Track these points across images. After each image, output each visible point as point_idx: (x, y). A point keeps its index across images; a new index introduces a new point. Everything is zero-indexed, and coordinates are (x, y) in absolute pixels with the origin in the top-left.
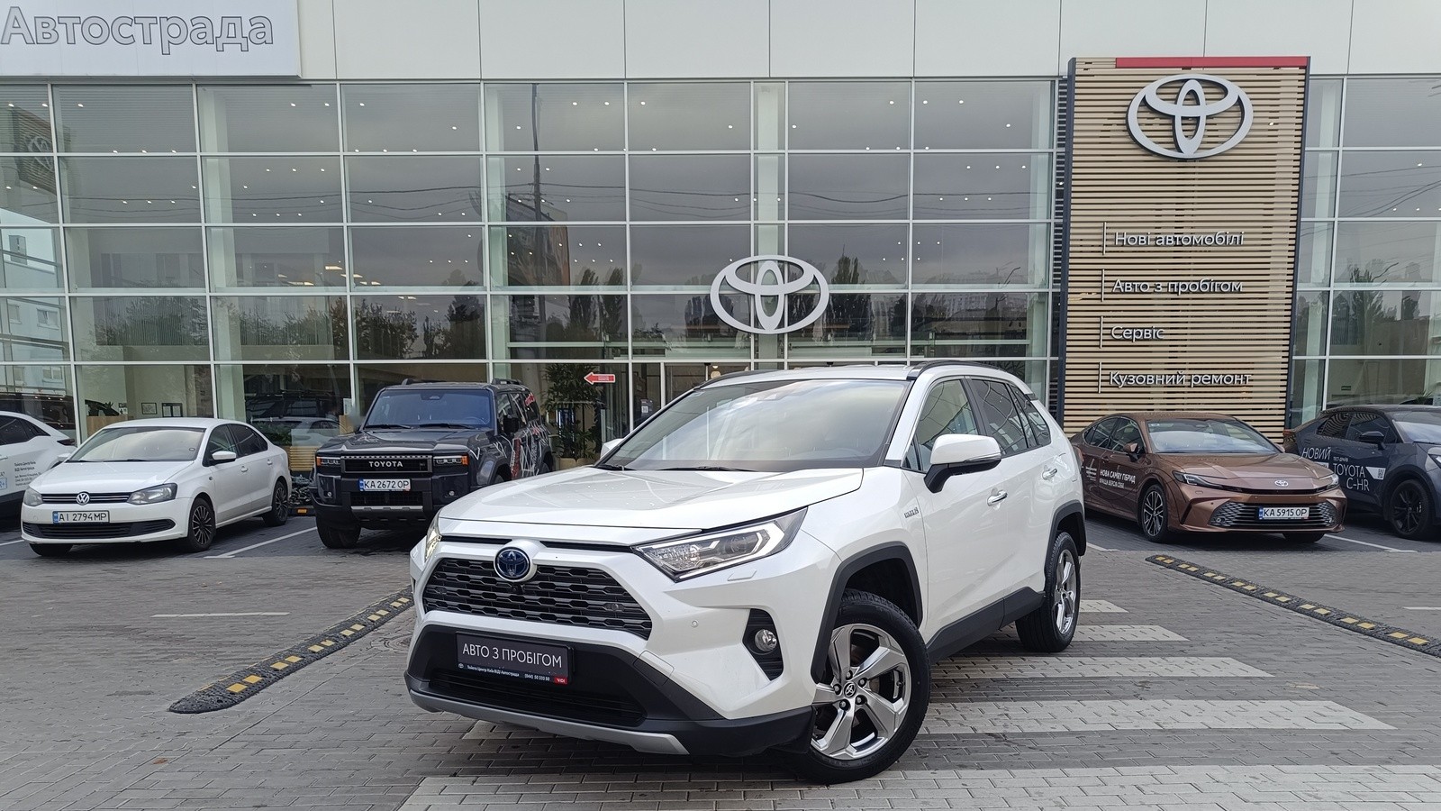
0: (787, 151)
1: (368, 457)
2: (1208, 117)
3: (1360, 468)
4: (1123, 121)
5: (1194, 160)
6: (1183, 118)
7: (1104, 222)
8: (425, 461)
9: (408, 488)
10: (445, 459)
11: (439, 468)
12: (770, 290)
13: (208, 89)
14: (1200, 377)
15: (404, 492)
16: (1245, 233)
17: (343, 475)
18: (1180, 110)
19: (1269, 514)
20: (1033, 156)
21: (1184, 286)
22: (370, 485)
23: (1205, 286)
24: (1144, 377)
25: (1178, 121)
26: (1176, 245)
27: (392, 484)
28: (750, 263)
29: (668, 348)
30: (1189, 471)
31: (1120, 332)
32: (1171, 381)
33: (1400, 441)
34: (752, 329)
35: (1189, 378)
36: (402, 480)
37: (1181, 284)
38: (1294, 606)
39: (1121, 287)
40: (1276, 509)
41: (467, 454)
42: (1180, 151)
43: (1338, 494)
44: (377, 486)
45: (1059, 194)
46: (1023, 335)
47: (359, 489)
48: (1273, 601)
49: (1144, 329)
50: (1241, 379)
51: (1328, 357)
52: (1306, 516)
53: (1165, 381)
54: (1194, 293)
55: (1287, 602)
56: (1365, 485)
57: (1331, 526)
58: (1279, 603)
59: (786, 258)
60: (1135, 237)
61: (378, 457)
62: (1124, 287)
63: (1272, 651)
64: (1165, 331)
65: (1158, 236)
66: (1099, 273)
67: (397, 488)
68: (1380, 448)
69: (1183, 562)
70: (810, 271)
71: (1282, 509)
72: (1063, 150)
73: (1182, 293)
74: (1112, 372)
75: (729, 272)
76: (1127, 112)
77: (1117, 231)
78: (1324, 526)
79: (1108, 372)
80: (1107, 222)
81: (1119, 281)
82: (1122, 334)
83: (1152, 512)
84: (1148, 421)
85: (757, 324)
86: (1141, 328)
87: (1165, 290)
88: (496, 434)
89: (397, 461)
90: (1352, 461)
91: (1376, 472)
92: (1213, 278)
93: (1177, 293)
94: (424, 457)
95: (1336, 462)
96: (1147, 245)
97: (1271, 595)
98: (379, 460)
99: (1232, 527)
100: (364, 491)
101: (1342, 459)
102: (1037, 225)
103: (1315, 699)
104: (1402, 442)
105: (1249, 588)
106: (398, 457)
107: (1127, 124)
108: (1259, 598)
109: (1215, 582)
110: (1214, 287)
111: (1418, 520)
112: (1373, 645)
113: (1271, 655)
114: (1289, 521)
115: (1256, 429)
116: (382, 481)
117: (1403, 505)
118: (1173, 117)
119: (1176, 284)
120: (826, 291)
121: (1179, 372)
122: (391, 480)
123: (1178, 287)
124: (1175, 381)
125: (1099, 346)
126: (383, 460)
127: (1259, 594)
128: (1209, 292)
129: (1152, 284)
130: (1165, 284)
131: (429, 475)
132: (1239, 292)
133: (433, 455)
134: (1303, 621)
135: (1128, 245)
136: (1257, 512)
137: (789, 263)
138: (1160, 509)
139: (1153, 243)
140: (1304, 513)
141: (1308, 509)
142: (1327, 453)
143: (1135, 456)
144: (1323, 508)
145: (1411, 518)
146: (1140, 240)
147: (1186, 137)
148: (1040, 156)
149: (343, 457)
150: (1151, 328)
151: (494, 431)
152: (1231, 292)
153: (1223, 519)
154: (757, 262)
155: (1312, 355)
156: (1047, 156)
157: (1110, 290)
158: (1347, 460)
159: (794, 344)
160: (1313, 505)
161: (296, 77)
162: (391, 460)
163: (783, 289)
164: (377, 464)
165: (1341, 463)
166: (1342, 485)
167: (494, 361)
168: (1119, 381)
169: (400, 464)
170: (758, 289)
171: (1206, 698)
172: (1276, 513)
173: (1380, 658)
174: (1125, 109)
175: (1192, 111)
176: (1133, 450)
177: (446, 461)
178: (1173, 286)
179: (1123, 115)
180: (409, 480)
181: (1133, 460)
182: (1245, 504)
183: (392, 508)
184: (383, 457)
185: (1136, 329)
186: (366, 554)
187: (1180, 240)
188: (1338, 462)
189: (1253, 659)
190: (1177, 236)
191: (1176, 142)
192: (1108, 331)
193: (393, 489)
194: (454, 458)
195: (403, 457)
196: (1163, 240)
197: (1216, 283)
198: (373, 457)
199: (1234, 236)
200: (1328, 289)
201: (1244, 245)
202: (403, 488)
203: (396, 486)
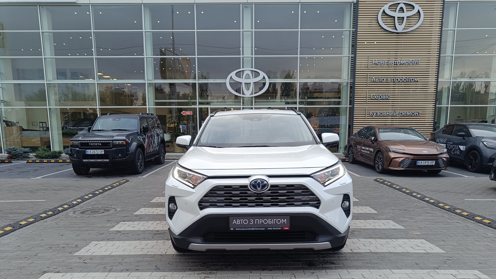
0: (254, 30)
1: (88, 142)
2: (407, 17)
3: (456, 146)
4: (376, 19)
5: (402, 33)
6: (398, 18)
7: (368, 56)
8: (109, 143)
9: (103, 153)
10: (117, 142)
11: (115, 146)
12: (248, 81)
13: (44, 7)
14: (402, 113)
15: (102, 154)
16: (420, 60)
17: (80, 148)
18: (397, 14)
19: (420, 163)
20: (344, 32)
21: (397, 80)
22: (90, 152)
23: (405, 80)
24: (382, 113)
25: (396, 19)
26: (395, 65)
27: (97, 152)
28: (240, 71)
29: (212, 102)
30: (392, 148)
32: (392, 114)
33: (471, 136)
34: (241, 95)
35: (399, 113)
36: (101, 150)
37: (396, 79)
38: (422, 199)
39: (374, 80)
40: (423, 161)
41: (125, 140)
42: (397, 30)
43: (446, 155)
44: (92, 152)
45: (353, 46)
46: (339, 98)
47: (85, 153)
48: (415, 197)
49: (383, 95)
50: (418, 114)
51: (449, 106)
52: (434, 164)
53: (390, 114)
54: (401, 82)
55: (420, 197)
56: (458, 153)
57: (443, 167)
59: (254, 69)
60: (380, 61)
61: (92, 142)
62: (375, 80)
63: (408, 218)
64: (390, 96)
65: (388, 61)
66: (366, 75)
67: (99, 153)
68: (464, 139)
69: (386, 181)
70: (262, 74)
71: (425, 161)
72: (354, 29)
73: (397, 82)
74: (371, 111)
75: (233, 74)
76: (377, 15)
77: (373, 59)
78: (441, 168)
79: (369, 111)
80: (370, 56)
81: (374, 78)
82: (375, 97)
83: (379, 162)
84: (379, 129)
85: (243, 94)
86: (381, 95)
87: (390, 81)
88: (139, 133)
89: (99, 143)
90: (454, 144)
91: (462, 148)
92: (408, 77)
93: (395, 82)
94: (109, 141)
95: (448, 144)
96: (384, 65)
97: (415, 194)
98: (93, 143)
99: (407, 168)
100: (87, 154)
101: (450, 143)
102: (345, 57)
103: (418, 238)
104: (472, 137)
105: (408, 191)
106: (100, 142)
107: (377, 20)
108: (410, 195)
109: (396, 189)
110: (408, 80)
111: (476, 165)
112: (447, 215)
113: (407, 219)
114: (428, 166)
115: (418, 132)
116: (94, 150)
117: (471, 160)
118: (394, 17)
119: (394, 79)
120: (268, 81)
121: (395, 111)
122: (97, 150)
123: (395, 80)
124: (394, 114)
125: (366, 102)
126: (94, 143)
127: (410, 194)
128: (407, 82)
129: (386, 79)
130: (391, 79)
131: (111, 148)
132: (417, 82)
133: (113, 141)
134: (424, 205)
135: (377, 65)
136: (416, 163)
137: (255, 71)
138: (381, 161)
139: (386, 64)
140: (432, 163)
141: (434, 161)
142: (445, 141)
143: (374, 142)
144: (440, 161)
145: (474, 164)
146: (382, 63)
147: (399, 24)
148: (346, 32)
149: (79, 142)
150: (385, 95)
151: (138, 132)
152: (414, 82)
153: (403, 165)
154: (243, 71)
155: (444, 105)
156: (349, 32)
157: (370, 81)
158: (452, 143)
159: (257, 101)
160: (437, 160)
161: (75, 3)
162: (97, 143)
163: (252, 80)
164: (92, 144)
166: (449, 152)
167: (149, 107)
168: (373, 114)
169: (100, 144)
170: (243, 81)
171: (375, 238)
172: (423, 163)
173: (449, 221)
174: (377, 14)
175: (401, 15)
176: (373, 139)
177: (117, 143)
178: (393, 80)
179: (376, 16)
180: (103, 150)
181: (373, 143)
182: (411, 159)
183: (98, 160)
184: (94, 142)
185: (380, 95)
186: (90, 177)
187: (396, 63)
188: (449, 144)
189: (400, 221)
190: (395, 61)
191: (395, 26)
192: (370, 96)
193: (98, 154)
194: (120, 142)
195: (101, 142)
196: (390, 63)
197: (409, 78)
198: (90, 142)
199: (416, 61)
200: (450, 81)
201: (419, 65)
202: (101, 153)
203: (99, 152)
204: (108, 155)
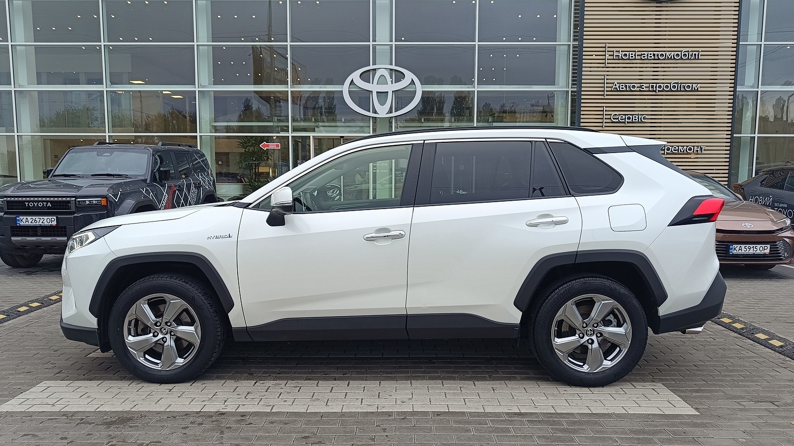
1: (24, 199)
5: (667, 2)
7: (606, 43)
8: (69, 202)
9: (54, 223)
10: (87, 201)
11: (80, 208)
12: (382, 88)
14: (671, 148)
15: (51, 226)
16: (701, 51)
17: (5, 213)
19: (735, 249)
21: (660, 87)
22: (26, 221)
23: (674, 87)
26: (655, 59)
27: (41, 221)
28: (369, 71)
29: (317, 127)
31: (617, 117)
34: (371, 114)
36: (50, 217)
37: (658, 85)
39: (617, 87)
40: (743, 246)
41: (105, 197)
44: (30, 222)
45: (576, 26)
47: (17, 224)
48: (765, 344)
49: (633, 115)
50: (699, 149)
51: (756, 135)
52: (767, 251)
54: (667, 91)
55: (781, 347)
57: (787, 258)
58: (772, 348)
59: (394, 67)
60: (627, 53)
61: (32, 199)
62: (619, 87)
64: (647, 117)
65: (643, 53)
66: (602, 77)
67: (46, 223)
70: (409, 76)
71: (748, 246)
73: (659, 91)
75: (355, 76)
77: (615, 49)
78: (781, 259)
80: (608, 43)
81: (616, 83)
82: (618, 119)
86: (631, 115)
87: (647, 89)
88: (147, 182)
89: (47, 202)
90: (789, 206)
92: (680, 81)
93: (656, 91)
94: (68, 199)
95: (776, 207)
96: (635, 59)
97: (761, 336)
98: (33, 201)
100: (21, 227)
101: (782, 205)
102: (562, 47)
106: (48, 199)
108: (750, 339)
110: (681, 87)
114: (753, 255)
116: (34, 218)
119: (655, 85)
120: (420, 89)
122: (42, 217)
123: (656, 87)
125: (602, 127)
126: (36, 201)
128: (678, 91)
129: (639, 85)
130: (648, 85)
131: (74, 213)
132: (697, 91)
133: (76, 197)
135: (622, 59)
136: (728, 249)
137: (395, 70)
139: (639, 57)
140: (763, 249)
141: (769, 246)
142: (769, 200)
144: (780, 244)
146: (630, 55)
149: (5, 199)
150: (638, 115)
151: (146, 179)
152: (692, 91)
154: (375, 70)
155: (746, 134)
157: (610, 89)
158: (786, 206)
159: (399, 125)
160: (773, 243)
162: (42, 202)
163: (391, 87)
164: (31, 205)
165: (781, 208)
167: (201, 134)
169: (49, 204)
170: (374, 87)
172: (744, 249)
177: (87, 203)
178: (652, 87)
180: (55, 217)
182: (718, 241)
183: (43, 238)
184: (36, 199)
185: (627, 115)
187: (658, 55)
188: (778, 207)
190: (656, 53)
192: (609, 117)
193: (43, 224)
194: (94, 201)
195: (52, 199)
196: (646, 55)
197: (682, 85)
198: (28, 199)
199: (694, 53)
200: (757, 90)
201: (700, 59)
202: (50, 223)
203: (45, 221)
204: (65, 227)
